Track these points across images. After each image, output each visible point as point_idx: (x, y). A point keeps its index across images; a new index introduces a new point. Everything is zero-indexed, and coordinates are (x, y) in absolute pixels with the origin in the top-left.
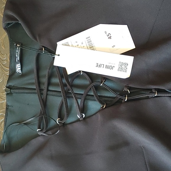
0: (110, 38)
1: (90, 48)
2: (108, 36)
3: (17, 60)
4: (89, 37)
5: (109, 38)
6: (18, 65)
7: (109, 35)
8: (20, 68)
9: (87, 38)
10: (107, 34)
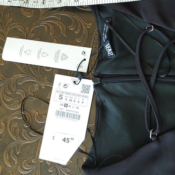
0: (64, 140)
1: (68, 113)
2: (67, 139)
3: (105, 39)
4: (79, 119)
5: (65, 138)
6: (108, 45)
7: (68, 141)
8: (110, 50)
9: (80, 116)
10: (70, 139)
